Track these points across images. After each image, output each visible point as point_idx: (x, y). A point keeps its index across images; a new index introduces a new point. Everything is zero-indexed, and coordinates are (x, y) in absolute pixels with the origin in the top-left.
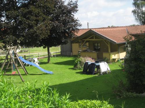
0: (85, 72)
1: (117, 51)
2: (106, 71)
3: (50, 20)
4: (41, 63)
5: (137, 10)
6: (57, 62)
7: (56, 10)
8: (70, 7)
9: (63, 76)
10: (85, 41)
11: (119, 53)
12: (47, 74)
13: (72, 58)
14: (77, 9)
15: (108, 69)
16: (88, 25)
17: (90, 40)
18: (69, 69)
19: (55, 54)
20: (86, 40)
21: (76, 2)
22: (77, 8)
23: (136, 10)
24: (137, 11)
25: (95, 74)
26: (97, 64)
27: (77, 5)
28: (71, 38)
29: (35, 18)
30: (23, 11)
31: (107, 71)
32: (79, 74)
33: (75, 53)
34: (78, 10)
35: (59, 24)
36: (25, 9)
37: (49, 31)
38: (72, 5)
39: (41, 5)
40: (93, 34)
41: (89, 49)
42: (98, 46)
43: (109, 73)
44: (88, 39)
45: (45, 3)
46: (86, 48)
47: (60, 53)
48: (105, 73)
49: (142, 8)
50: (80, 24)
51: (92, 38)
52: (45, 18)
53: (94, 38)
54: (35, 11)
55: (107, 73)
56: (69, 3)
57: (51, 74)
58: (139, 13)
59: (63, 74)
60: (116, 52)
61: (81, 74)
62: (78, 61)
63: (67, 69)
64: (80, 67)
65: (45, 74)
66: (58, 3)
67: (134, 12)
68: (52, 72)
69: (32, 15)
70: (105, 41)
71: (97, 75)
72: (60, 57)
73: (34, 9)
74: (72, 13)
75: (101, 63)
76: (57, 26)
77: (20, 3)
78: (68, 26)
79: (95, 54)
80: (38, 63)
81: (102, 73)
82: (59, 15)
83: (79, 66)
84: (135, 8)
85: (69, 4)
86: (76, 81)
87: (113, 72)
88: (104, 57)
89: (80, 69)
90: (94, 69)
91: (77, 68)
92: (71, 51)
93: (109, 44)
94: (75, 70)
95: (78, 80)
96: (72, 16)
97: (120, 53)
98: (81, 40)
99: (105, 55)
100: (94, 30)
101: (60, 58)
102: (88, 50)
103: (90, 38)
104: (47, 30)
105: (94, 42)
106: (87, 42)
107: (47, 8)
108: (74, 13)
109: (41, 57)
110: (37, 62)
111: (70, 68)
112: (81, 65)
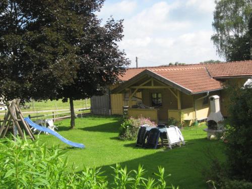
0: (141, 144)
1: (191, 107)
2: (177, 141)
3: (77, 53)
4: (59, 129)
5: (220, 35)
6: (86, 126)
7: (86, 36)
8: (110, 30)
9: (103, 152)
10: (135, 89)
11: (195, 111)
12: (73, 148)
13: (112, 119)
14: (122, 34)
15: (180, 139)
16: (136, 61)
17: (146, 87)
18: (112, 139)
19: (81, 112)
20: (137, 88)
21: (121, 21)
22: (121, 32)
23: (218, 35)
24: (219, 38)
25: (159, 147)
26: (162, 130)
27: (122, 26)
28: (112, 84)
29: (51, 49)
30: (31, 36)
31: (179, 143)
32: (130, 149)
33: (116, 110)
34: (123, 36)
35: (91, 61)
36: (34, 33)
37: (75, 73)
38: (113, 26)
39: (61, 27)
40: (151, 77)
41: (143, 103)
42: (158, 98)
43: (182, 145)
44: (141, 87)
45: (67, 23)
46: (136, 102)
47: (89, 111)
48: (176, 146)
49: (228, 31)
50: (128, 60)
51: (149, 84)
52: (67, 49)
53: (153, 84)
54: (52, 36)
55: (178, 146)
56: (108, 23)
57: (81, 149)
58: (224, 41)
59: (102, 148)
60: (191, 109)
61: (134, 148)
62: (127, 125)
63: (107, 138)
64: (131, 135)
65: (71, 148)
66: (90, 24)
67: (215, 39)
68: (82, 144)
69: (46, 44)
70: (172, 89)
71: (161, 150)
72: (90, 118)
73: (50, 34)
74: (114, 41)
75: (168, 127)
76: (89, 63)
77: (24, 22)
78: (107, 63)
79: (154, 112)
80: (55, 129)
81: (170, 147)
82: (92, 44)
83: (128, 133)
84: (216, 33)
85: (108, 25)
86: (127, 160)
87: (189, 144)
88: (169, 118)
89: (130, 139)
90: (157, 138)
91: (126, 137)
92: (110, 108)
93: (178, 95)
94: (122, 140)
95: (131, 159)
96: (113, 45)
97: (198, 110)
98: (129, 87)
99: (171, 114)
100: (152, 71)
101: (90, 120)
102: (141, 105)
103: (145, 85)
104: (71, 70)
105: (151, 92)
106: (139, 92)
107: (71, 31)
108: (116, 40)
109: (57, 118)
110: (52, 127)
111: (111, 137)
112: (133, 132)
